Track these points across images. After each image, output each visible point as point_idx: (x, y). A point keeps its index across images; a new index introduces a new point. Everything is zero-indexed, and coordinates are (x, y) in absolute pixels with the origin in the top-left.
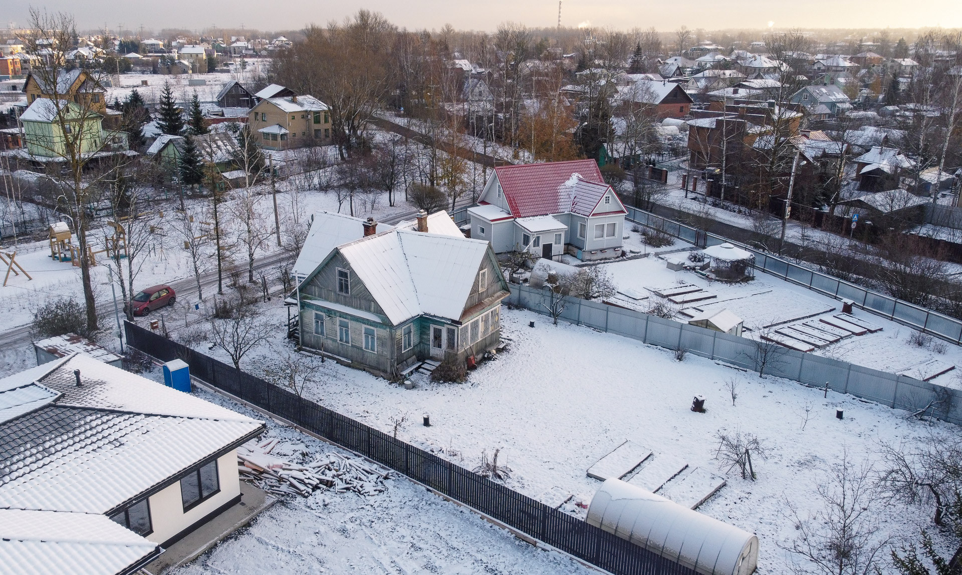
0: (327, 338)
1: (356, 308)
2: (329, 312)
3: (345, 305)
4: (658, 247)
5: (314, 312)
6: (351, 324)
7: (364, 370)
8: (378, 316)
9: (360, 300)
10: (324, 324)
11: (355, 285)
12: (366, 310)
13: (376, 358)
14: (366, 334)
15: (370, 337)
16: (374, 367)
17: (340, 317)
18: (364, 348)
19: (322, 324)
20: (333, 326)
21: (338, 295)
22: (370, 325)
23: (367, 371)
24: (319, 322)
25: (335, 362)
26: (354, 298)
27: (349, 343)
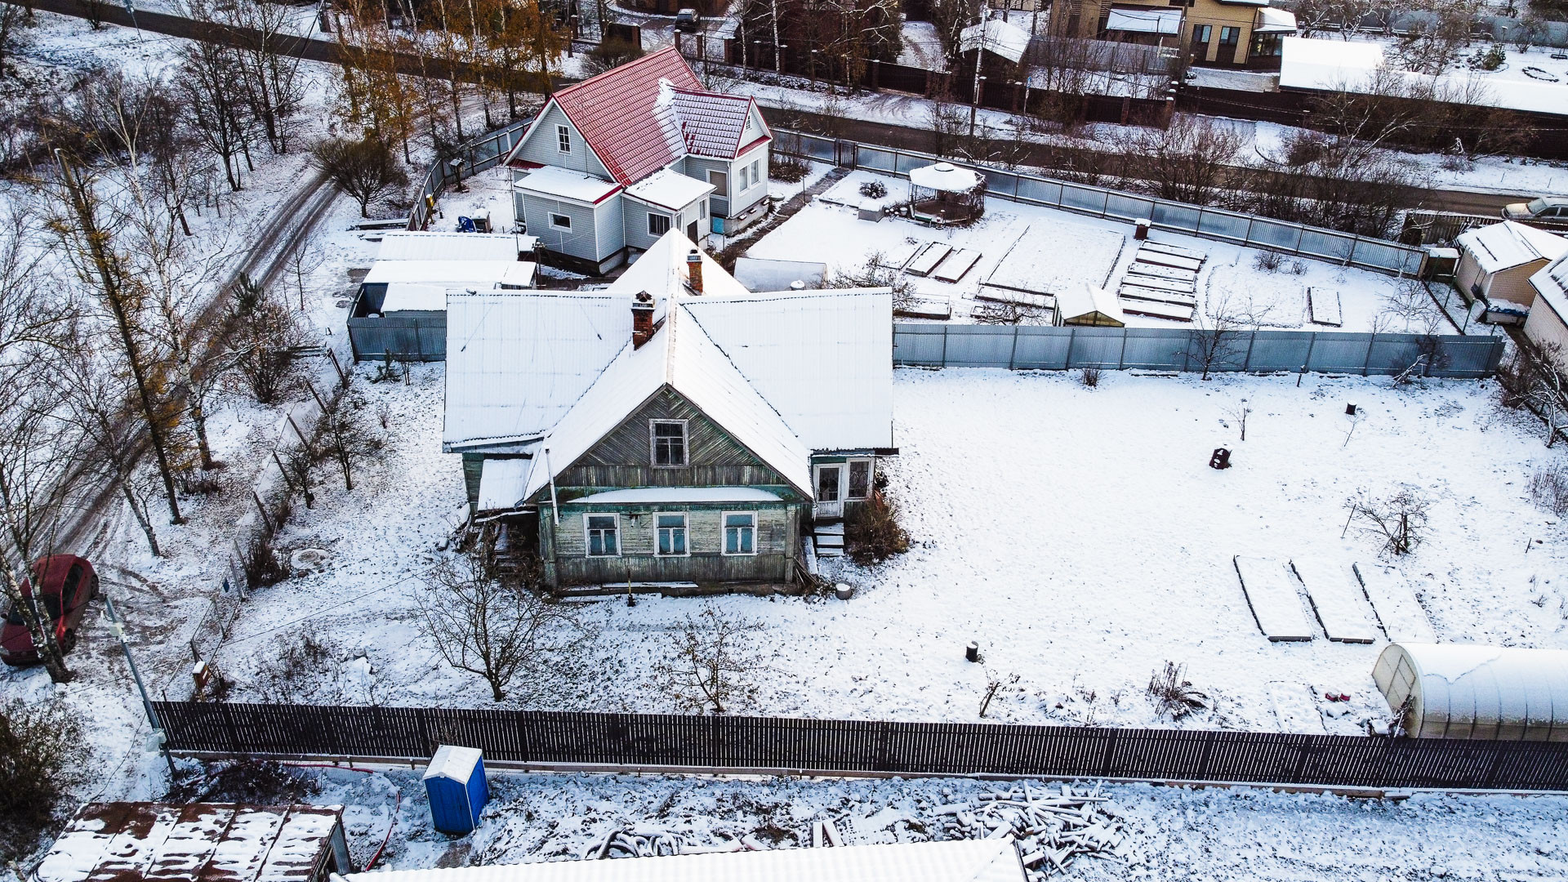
0: (624, 557)
1: (704, 485)
2: (632, 510)
3: (675, 482)
4: (796, 180)
5: (586, 517)
6: (688, 517)
7: (731, 592)
8: (762, 489)
9: (713, 469)
10: (617, 533)
11: (704, 443)
12: (729, 483)
13: (755, 562)
14: (732, 526)
15: (739, 530)
16: (751, 579)
17: (661, 510)
18: (723, 553)
19: (611, 534)
20: (642, 531)
21: (655, 470)
22: (744, 509)
23: (739, 592)
24: (602, 531)
25: (659, 595)
26: (699, 468)
27: (684, 553)
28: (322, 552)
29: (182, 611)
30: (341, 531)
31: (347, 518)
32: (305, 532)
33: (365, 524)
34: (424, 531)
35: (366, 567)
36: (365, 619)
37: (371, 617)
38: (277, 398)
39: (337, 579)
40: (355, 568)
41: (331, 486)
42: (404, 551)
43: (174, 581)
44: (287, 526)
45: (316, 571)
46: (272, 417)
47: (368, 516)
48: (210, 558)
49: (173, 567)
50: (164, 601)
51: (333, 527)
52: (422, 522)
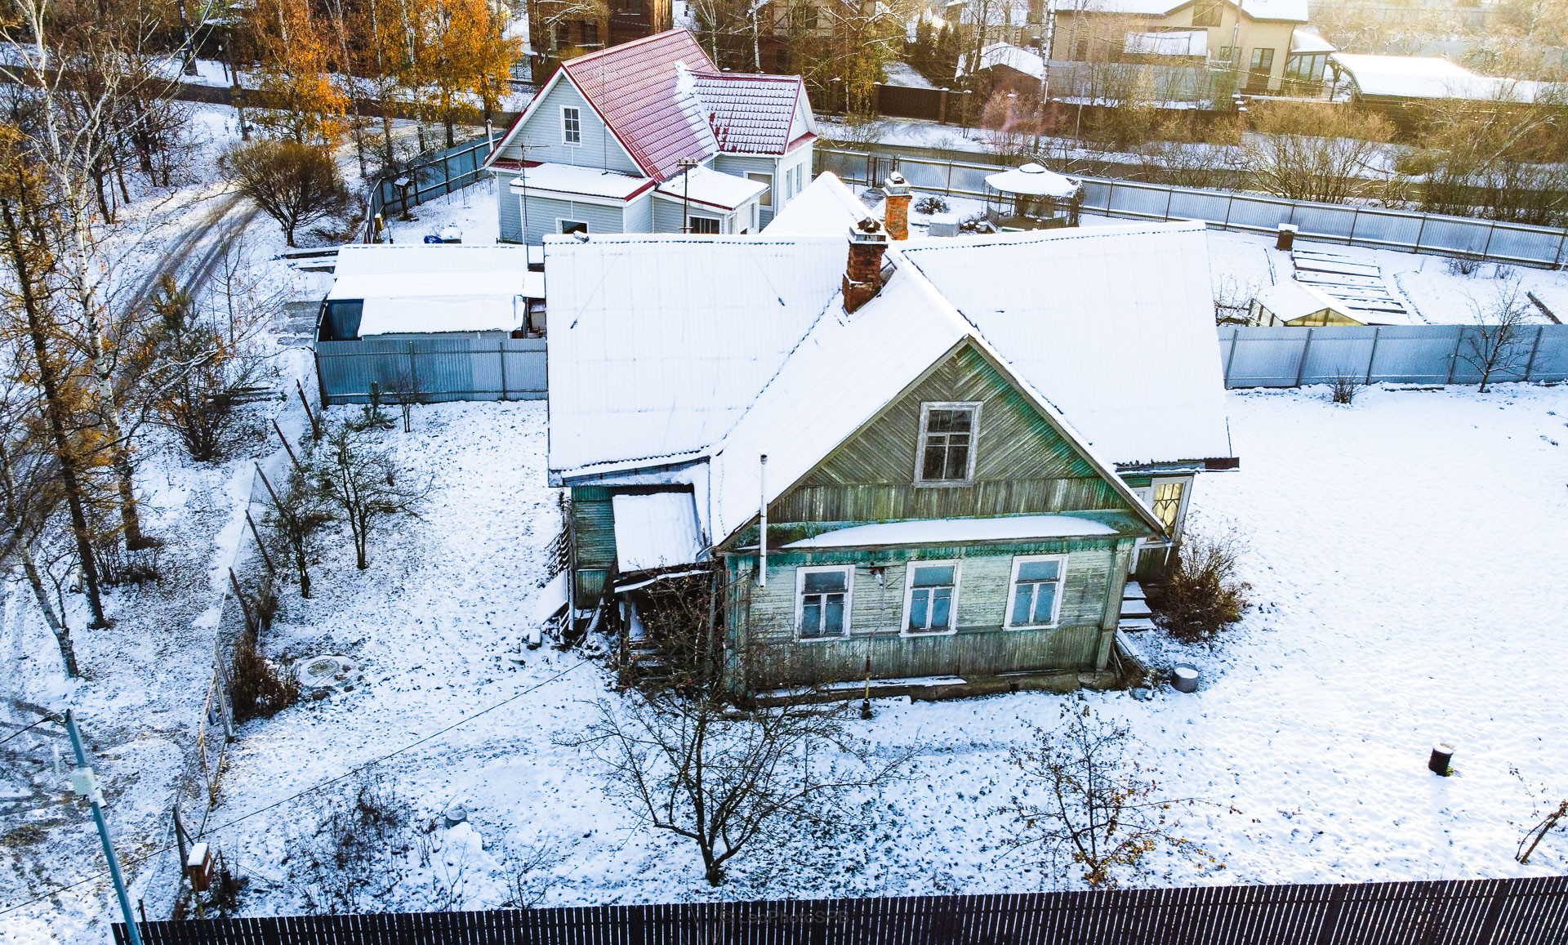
0: (854, 637)
1: (991, 514)
2: (874, 559)
3: (949, 510)
5: (802, 573)
6: (962, 570)
7: (1014, 689)
8: (1081, 516)
9: (1009, 485)
10: (848, 599)
11: (1002, 442)
12: (1031, 510)
13: (1052, 639)
14: (1026, 583)
15: (1036, 586)
16: (1043, 667)
17: (921, 558)
18: (1007, 627)
19: (837, 599)
20: (887, 594)
21: (919, 490)
22: (1048, 551)
23: (1028, 689)
24: (824, 597)
25: (907, 699)
26: (988, 483)
27: (946, 627)
28: (343, 660)
29: (129, 762)
30: (365, 628)
31: (369, 607)
32: (307, 633)
33: (400, 616)
34: (497, 622)
35: (420, 678)
36: (444, 760)
37: (453, 756)
38: (219, 454)
39: (378, 699)
40: (403, 680)
41: (333, 566)
42: (474, 654)
43: (107, 716)
44: (277, 626)
45: (341, 690)
46: (217, 479)
47: (403, 605)
48: (161, 677)
49: (103, 694)
50: (95, 749)
51: (351, 623)
52: (488, 609)
